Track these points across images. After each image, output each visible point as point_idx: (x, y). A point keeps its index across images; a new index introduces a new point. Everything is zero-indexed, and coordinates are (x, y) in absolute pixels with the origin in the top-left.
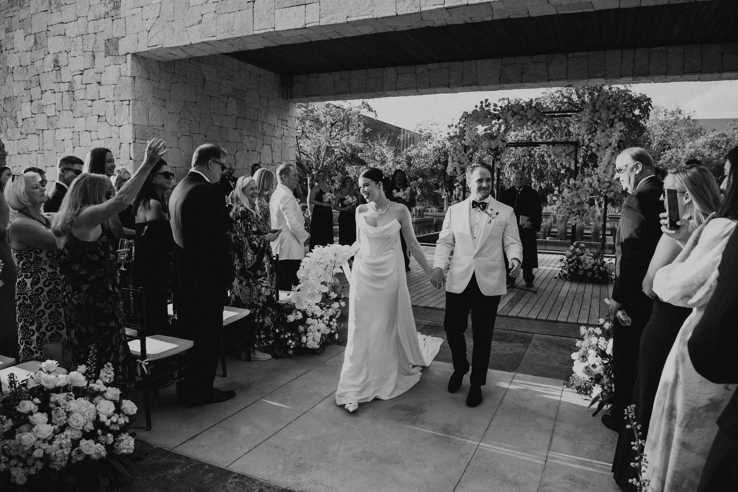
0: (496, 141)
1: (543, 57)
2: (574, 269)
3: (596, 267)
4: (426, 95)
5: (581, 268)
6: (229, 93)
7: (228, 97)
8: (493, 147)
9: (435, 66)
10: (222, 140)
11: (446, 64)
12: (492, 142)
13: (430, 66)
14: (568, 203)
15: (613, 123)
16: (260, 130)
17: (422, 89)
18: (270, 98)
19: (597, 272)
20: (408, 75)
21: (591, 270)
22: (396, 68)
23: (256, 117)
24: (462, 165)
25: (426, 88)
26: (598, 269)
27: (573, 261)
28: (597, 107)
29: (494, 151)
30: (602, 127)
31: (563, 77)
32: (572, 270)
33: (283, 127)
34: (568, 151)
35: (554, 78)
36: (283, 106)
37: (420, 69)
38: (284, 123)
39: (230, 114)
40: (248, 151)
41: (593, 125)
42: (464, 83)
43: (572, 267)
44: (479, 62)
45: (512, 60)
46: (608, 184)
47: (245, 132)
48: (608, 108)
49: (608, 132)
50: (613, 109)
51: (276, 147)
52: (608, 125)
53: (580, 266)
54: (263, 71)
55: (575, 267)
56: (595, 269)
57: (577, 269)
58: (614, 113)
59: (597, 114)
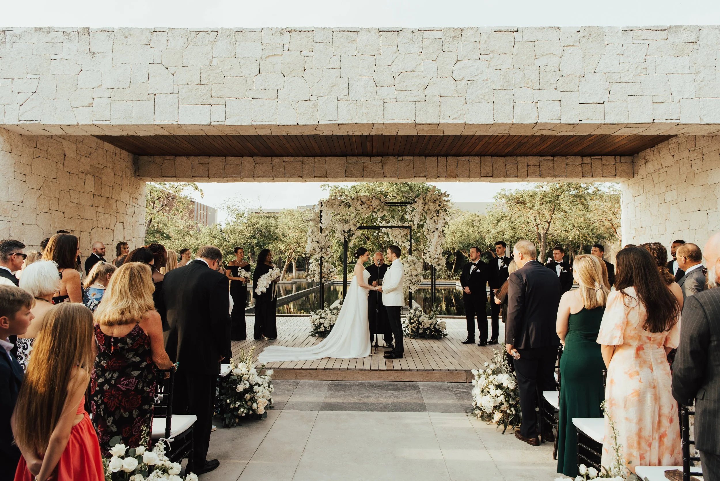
0: (348, 225)
1: (380, 158)
2: (416, 329)
3: (433, 326)
4: (278, 183)
5: (421, 327)
6: (88, 171)
7: (86, 175)
8: (346, 230)
9: (290, 159)
10: (79, 217)
11: (300, 158)
12: (345, 226)
13: (285, 158)
14: (408, 275)
15: (438, 213)
16: (114, 208)
17: (278, 177)
18: (124, 176)
19: (433, 330)
20: (265, 164)
21: (429, 328)
22: (254, 157)
23: (111, 195)
24: (320, 245)
25: (281, 177)
26: (434, 327)
27: (415, 322)
28: (427, 201)
29: (347, 232)
30: (430, 215)
31: (395, 175)
32: (414, 329)
33: (134, 204)
34: (403, 234)
35: (388, 175)
36: (135, 184)
37: (276, 161)
38: (135, 201)
39: (88, 192)
40: (102, 228)
41: (424, 214)
42: (315, 175)
43: (414, 327)
44: (327, 158)
45: (354, 159)
46: (437, 260)
47: (100, 210)
48: (435, 201)
49: (435, 218)
50: (437, 202)
51: (128, 224)
52: (435, 215)
53: (420, 326)
54: (118, 150)
55: (416, 327)
56: (431, 328)
57: (418, 328)
58: (439, 205)
59: (427, 206)
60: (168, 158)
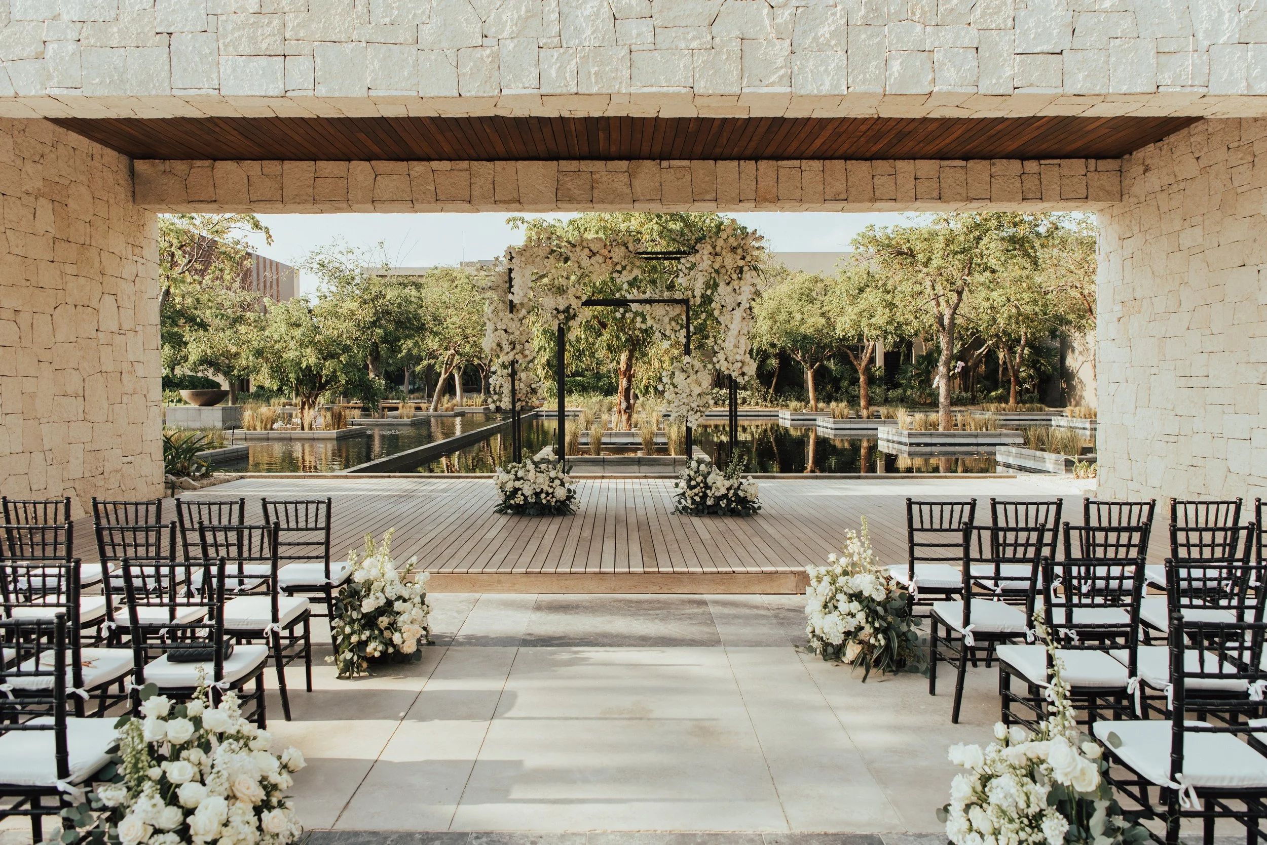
0: (565, 297)
1: (624, 164)
2: (701, 497)
3: (732, 491)
4: (422, 214)
5: (710, 494)
6: (39, 190)
7: (36, 199)
8: (561, 308)
9: (445, 165)
10: (28, 283)
11: (465, 164)
12: (559, 298)
13: (435, 164)
14: (684, 395)
15: (741, 272)
16: (97, 265)
17: (422, 203)
18: (112, 201)
19: (733, 499)
20: (395, 177)
21: (725, 496)
22: (373, 162)
23: (88, 239)
24: (511, 337)
25: (429, 203)
26: (736, 494)
27: (698, 484)
28: (718, 249)
29: (563, 312)
30: (726, 277)
31: (654, 197)
32: (697, 499)
33: (136, 258)
34: (672, 314)
35: (642, 198)
36: (135, 218)
37: (417, 169)
38: (137, 250)
39: (43, 232)
40: (76, 306)
41: (713, 275)
42: (497, 198)
43: (696, 495)
44: (520, 164)
45: (574, 165)
46: (740, 364)
47: (70, 269)
48: (734, 250)
49: (735, 284)
50: (740, 251)
51: (125, 297)
52: (735, 276)
53: (708, 491)
54: (97, 147)
55: (701, 494)
56: (730, 495)
57: (705, 496)
58: (743, 258)
59: (719, 259)
60: (199, 163)
